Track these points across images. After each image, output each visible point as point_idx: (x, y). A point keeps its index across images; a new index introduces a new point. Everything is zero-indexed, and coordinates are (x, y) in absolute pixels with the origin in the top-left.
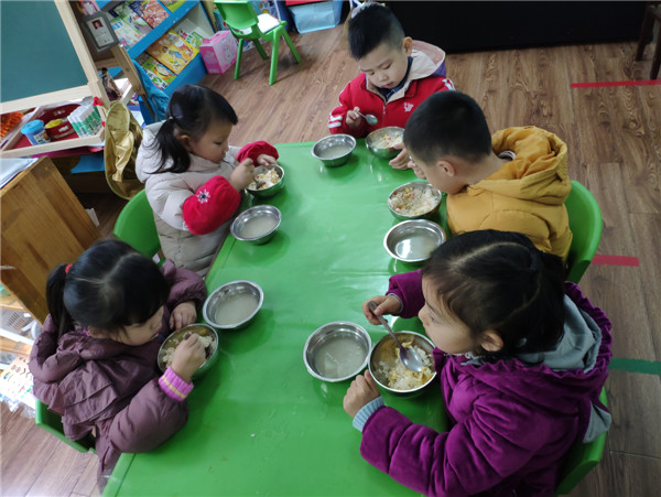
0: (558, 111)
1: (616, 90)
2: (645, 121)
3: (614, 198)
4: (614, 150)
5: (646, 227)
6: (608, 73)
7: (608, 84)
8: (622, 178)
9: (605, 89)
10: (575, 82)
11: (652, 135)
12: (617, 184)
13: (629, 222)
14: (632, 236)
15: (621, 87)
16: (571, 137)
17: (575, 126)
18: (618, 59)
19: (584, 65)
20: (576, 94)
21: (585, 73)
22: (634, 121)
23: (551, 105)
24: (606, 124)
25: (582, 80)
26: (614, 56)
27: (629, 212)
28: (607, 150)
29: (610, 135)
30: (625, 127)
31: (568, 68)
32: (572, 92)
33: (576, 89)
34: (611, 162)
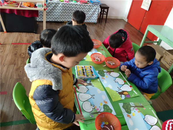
0: (5, 50)
1: (22, 45)
2: (26, 53)
3: (8, 74)
4: (15, 61)
5: (13, 82)
6: (22, 41)
7: (21, 44)
8: (13, 69)
9: (20, 45)
10: (13, 43)
11: (26, 57)
12: (11, 71)
13: (9, 81)
14: (8, 85)
15: (24, 45)
16: (5, 57)
17: (7, 55)
18: (27, 37)
19: (17, 38)
20: (12, 46)
21: (17, 40)
22: (23, 53)
23: (3, 49)
24: (16, 54)
25: (15, 42)
26: (26, 37)
27: (11, 78)
28: (13, 61)
29: (15, 57)
30: (20, 55)
31: (13, 39)
32: (11, 46)
33: (12, 45)
34: (12, 64)
